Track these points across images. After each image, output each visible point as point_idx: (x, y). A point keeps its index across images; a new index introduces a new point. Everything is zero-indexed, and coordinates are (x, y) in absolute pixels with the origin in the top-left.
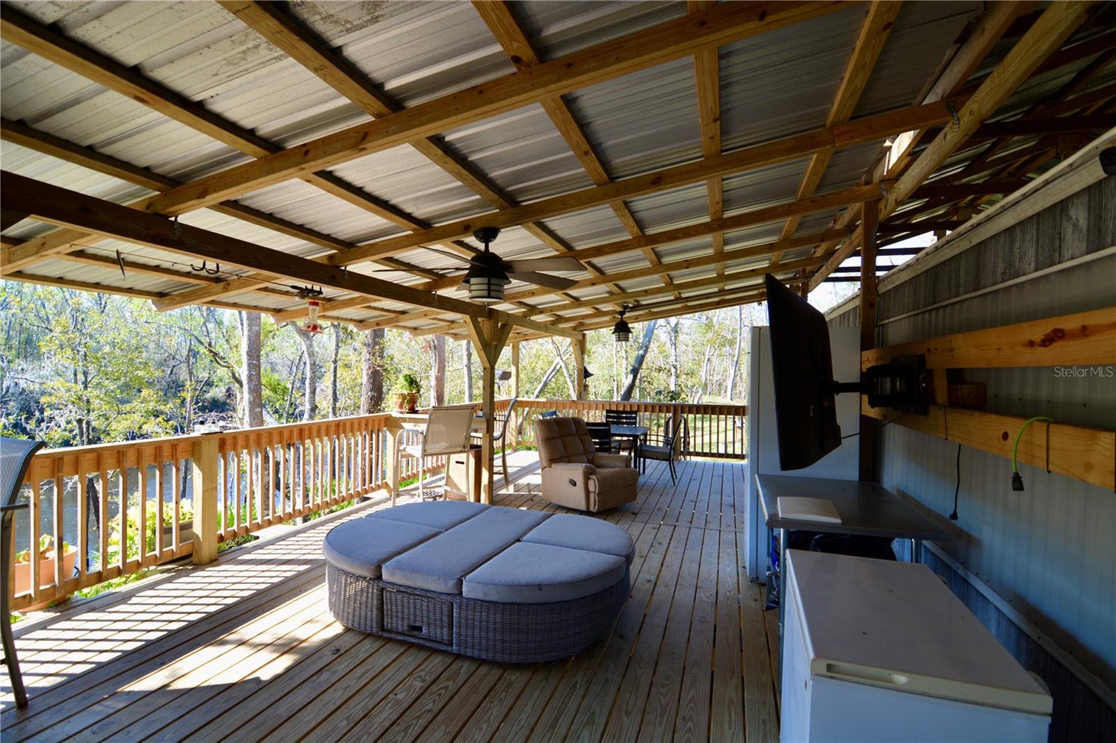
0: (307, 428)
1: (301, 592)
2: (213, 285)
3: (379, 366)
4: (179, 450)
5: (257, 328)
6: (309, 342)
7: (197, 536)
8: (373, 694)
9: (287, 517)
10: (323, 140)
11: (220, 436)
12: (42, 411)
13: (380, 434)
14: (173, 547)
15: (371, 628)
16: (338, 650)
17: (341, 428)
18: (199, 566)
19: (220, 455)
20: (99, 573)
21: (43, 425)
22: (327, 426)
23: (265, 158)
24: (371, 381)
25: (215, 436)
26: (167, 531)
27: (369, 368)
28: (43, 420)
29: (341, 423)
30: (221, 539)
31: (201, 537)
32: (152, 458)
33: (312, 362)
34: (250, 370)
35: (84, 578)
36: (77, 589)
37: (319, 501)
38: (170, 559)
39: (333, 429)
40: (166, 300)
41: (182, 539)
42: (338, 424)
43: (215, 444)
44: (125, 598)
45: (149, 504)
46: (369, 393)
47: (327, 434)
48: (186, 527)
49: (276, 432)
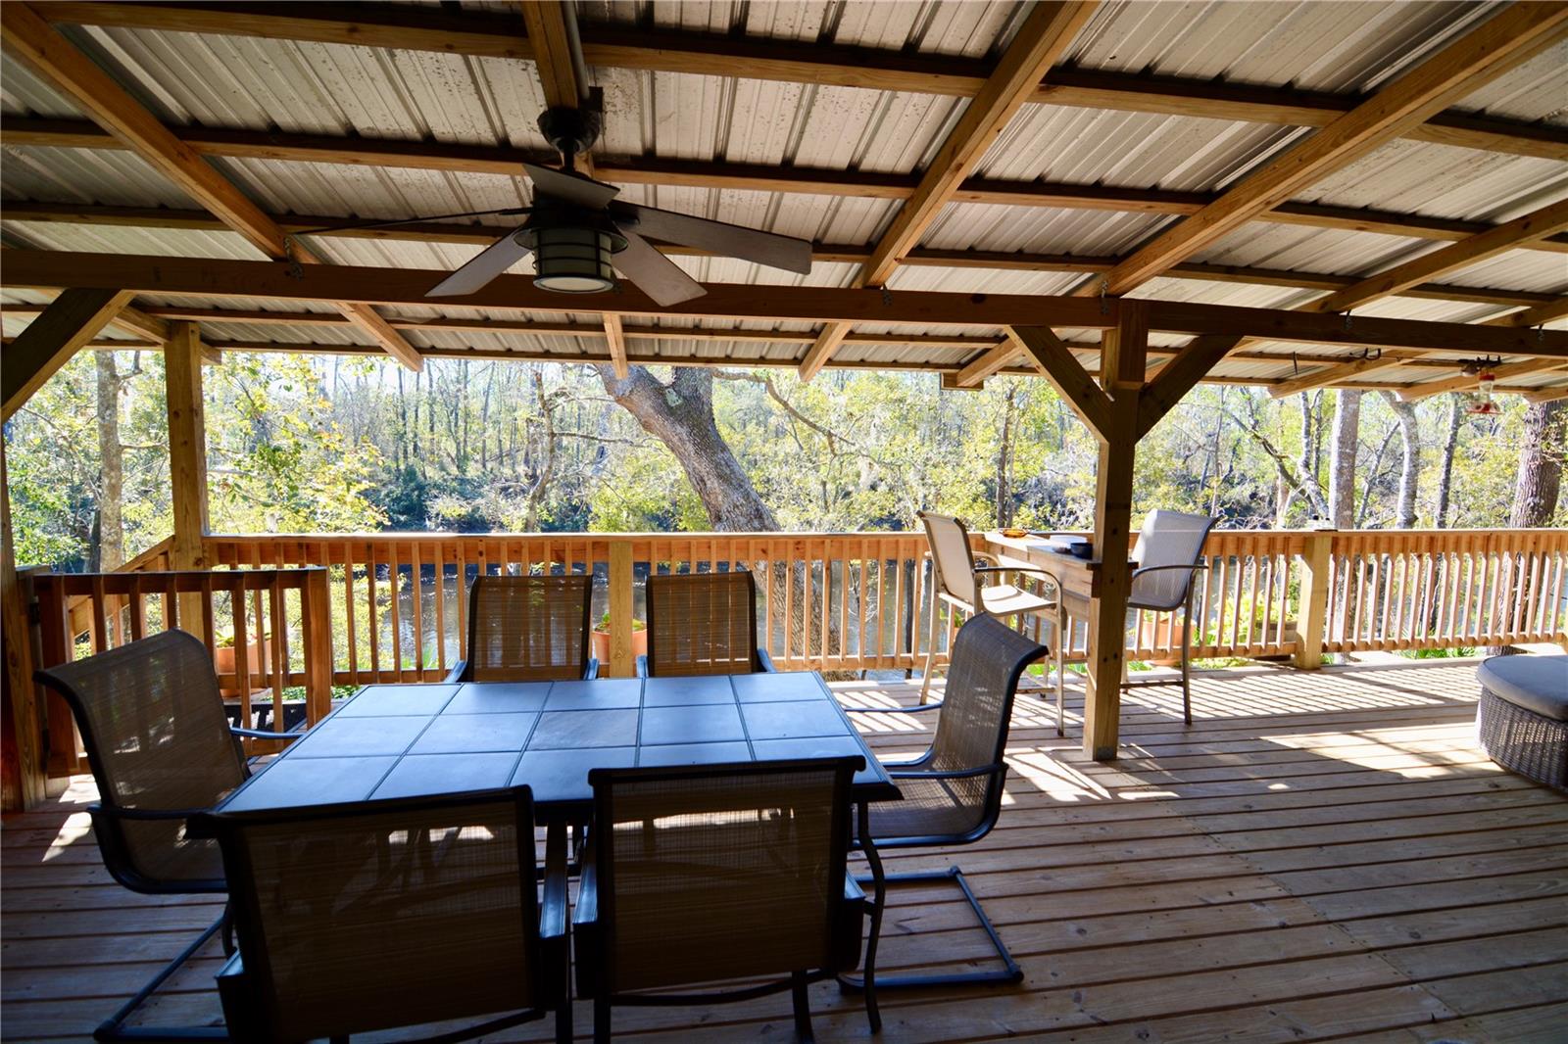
0: (1440, 537)
1: (1434, 723)
2: (1343, 365)
3: (1554, 456)
4: (1291, 545)
5: (1355, 406)
6: (1410, 420)
7: (1301, 638)
8: (1553, 835)
9: (1402, 645)
10: (1551, 208)
11: (1334, 534)
12: (1064, 506)
13: (1548, 560)
14: (1278, 643)
15: (1548, 777)
16: (1497, 786)
17: (1492, 543)
18: (1301, 669)
19: (1332, 556)
20: (1215, 648)
21: (1064, 519)
22: (1471, 537)
23: (1468, 240)
24: (1536, 479)
25: (1330, 533)
26: (1273, 627)
27: (1534, 459)
28: (1063, 514)
29: (1494, 537)
30: (1325, 649)
31: (1305, 639)
32: (1265, 549)
33: (1415, 450)
34: (1340, 462)
35: (1204, 650)
36: (1197, 657)
37: (1449, 635)
38: (1272, 654)
39: (1479, 543)
40: (1283, 386)
41: (1285, 639)
42: (1488, 538)
43: (1328, 543)
44: (1239, 677)
45: (1260, 596)
46: (1530, 500)
47: (1470, 550)
48: (1290, 627)
49: (1398, 537)
